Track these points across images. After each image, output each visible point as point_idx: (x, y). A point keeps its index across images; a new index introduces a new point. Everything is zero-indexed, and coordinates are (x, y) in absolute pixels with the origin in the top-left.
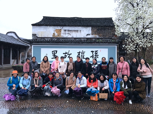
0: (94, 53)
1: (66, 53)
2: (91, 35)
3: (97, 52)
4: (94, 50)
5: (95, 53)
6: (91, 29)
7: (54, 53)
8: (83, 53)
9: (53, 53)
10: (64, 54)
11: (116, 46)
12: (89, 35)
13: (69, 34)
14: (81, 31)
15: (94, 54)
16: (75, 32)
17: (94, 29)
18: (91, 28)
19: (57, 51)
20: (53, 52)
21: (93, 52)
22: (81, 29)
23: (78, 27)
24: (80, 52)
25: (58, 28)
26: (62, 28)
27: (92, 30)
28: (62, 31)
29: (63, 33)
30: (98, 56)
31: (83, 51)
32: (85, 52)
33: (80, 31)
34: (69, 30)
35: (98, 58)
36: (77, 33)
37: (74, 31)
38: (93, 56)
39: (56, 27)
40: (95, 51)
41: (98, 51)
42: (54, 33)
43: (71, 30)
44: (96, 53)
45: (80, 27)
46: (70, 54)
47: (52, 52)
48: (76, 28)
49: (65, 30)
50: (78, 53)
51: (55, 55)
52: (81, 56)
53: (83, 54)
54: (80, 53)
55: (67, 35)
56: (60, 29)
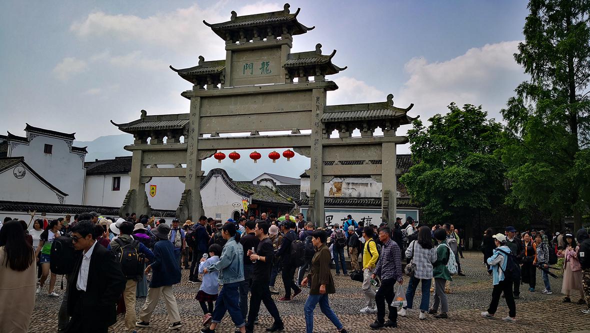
7: (329, 219)
8: (369, 219)
10: (342, 220)
11: (418, 211)
13: (354, 189)
14: (372, 185)
16: (363, 187)
19: (332, 216)
22: (372, 182)
23: (368, 179)
25: (337, 181)
26: (343, 180)
28: (344, 186)
29: (345, 188)
31: (369, 217)
32: (372, 218)
33: (371, 184)
34: (353, 183)
36: (366, 187)
37: (362, 185)
39: (335, 179)
42: (331, 189)
43: (357, 183)
45: (371, 179)
47: (327, 217)
48: (364, 181)
49: (349, 184)
51: (330, 221)
54: (365, 220)
55: (351, 191)
56: (341, 181)
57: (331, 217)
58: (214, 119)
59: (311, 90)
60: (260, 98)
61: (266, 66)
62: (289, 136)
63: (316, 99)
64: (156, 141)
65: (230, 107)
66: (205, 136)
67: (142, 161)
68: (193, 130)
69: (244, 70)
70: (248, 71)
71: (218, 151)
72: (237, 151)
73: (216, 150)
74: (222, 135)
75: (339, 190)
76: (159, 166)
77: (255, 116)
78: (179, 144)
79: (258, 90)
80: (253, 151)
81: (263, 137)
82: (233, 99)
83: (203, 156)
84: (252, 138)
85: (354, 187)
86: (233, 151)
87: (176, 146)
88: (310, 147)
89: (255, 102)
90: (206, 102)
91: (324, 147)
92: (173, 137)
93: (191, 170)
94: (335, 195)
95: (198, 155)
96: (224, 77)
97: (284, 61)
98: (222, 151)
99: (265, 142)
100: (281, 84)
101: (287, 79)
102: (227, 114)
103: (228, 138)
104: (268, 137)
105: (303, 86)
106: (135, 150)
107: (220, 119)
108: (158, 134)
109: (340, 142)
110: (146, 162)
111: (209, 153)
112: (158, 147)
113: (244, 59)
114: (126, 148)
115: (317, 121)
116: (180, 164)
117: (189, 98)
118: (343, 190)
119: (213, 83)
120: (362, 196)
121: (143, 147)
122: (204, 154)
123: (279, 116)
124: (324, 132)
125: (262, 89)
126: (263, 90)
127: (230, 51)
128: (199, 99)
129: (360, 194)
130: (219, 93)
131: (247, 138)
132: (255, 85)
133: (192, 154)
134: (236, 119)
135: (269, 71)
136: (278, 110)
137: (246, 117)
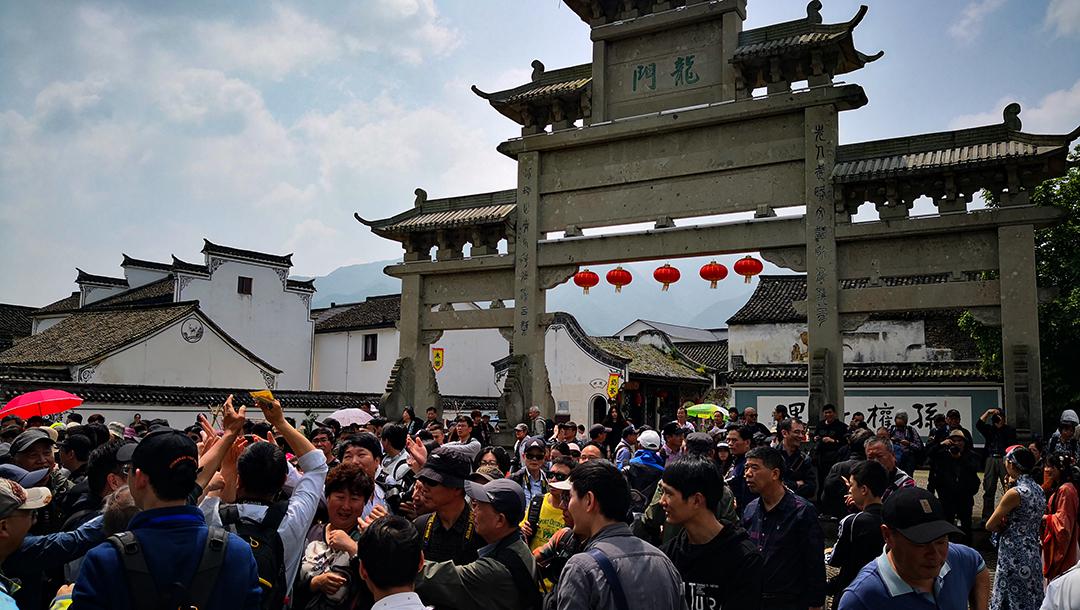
0: (923, 411)
2: (923, 347)
4: (924, 401)
5: (927, 411)
6: (922, 327)
7: (797, 410)
8: (888, 410)
11: (999, 389)
12: (918, 346)
13: (847, 346)
14: (888, 335)
15: (925, 415)
16: (866, 340)
17: (934, 328)
18: (922, 322)
19: (803, 405)
21: (918, 407)
22: (885, 329)
23: (878, 323)
24: (876, 409)
27: (926, 330)
31: (885, 405)
32: (892, 408)
33: (885, 334)
36: (873, 342)
37: (864, 337)
38: (920, 420)
39: (803, 325)
40: (927, 405)
41: (935, 404)
42: (796, 346)
45: (884, 323)
48: (870, 327)
50: (869, 410)
52: (882, 419)
53: (886, 415)
54: (878, 412)
57: (799, 407)
58: (570, 199)
59: (801, 111)
60: (675, 140)
61: (686, 67)
62: (748, 224)
63: (813, 131)
64: (448, 253)
65: (606, 168)
66: (552, 236)
67: (421, 297)
68: (526, 226)
69: (635, 81)
70: (644, 85)
71: (582, 269)
72: (626, 266)
73: (578, 265)
74: (588, 233)
76: (457, 307)
77: (663, 185)
78: (496, 256)
79: (671, 122)
80: (662, 263)
81: (686, 230)
82: (611, 149)
83: (548, 280)
84: (660, 233)
85: (846, 342)
86: (614, 266)
87: (490, 262)
88: (805, 246)
89: (663, 151)
90: (551, 161)
91: (841, 243)
92: (484, 243)
93: (524, 313)
94: (805, 359)
95: (540, 278)
96: (590, 100)
97: (730, 49)
98: (592, 268)
99: (692, 243)
100: (727, 104)
101: (739, 89)
102: (600, 183)
103: (603, 238)
104: (696, 229)
105: (781, 104)
106: (408, 274)
107: (583, 197)
108: (452, 236)
109: (883, 230)
110: (430, 300)
111: (562, 274)
112: (453, 265)
113: (635, 56)
114: (388, 270)
115: (820, 184)
116: (501, 301)
117: (515, 157)
119: (565, 117)
120: (867, 359)
121: (422, 267)
122: (551, 276)
123: (722, 180)
124: (840, 207)
125: (679, 120)
127: (603, 42)
128: (536, 158)
129: (860, 357)
130: (577, 138)
131: (648, 234)
132: (663, 113)
133: (525, 276)
134: (621, 193)
135: (694, 77)
136: (719, 165)
137: (643, 189)
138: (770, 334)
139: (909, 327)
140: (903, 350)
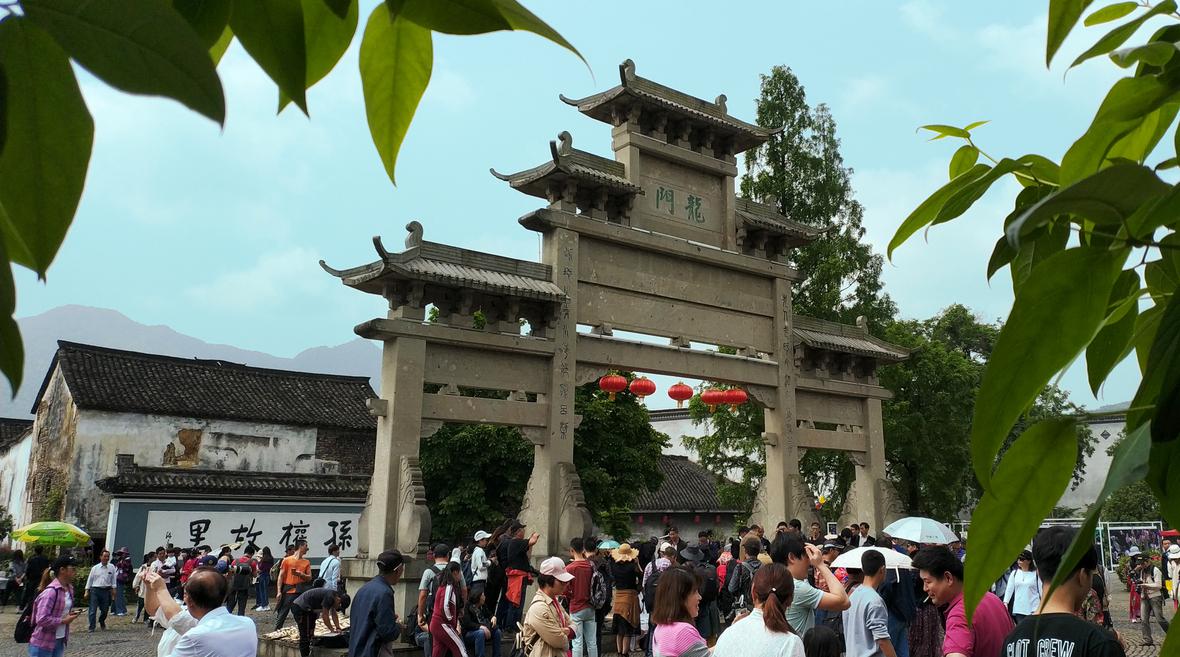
0: (338, 529)
1: (243, 530)
2: (313, 457)
3: (347, 527)
4: (339, 518)
5: (342, 530)
6: (315, 436)
7: (199, 528)
8: (303, 528)
9: (192, 531)
10: (233, 532)
12: (308, 457)
13: (232, 450)
14: (280, 442)
15: (339, 533)
16: (255, 445)
17: (325, 438)
18: (316, 430)
19: (207, 523)
20: (195, 527)
21: (333, 524)
22: (277, 435)
23: (270, 427)
24: (291, 527)
25: (188, 426)
26: (204, 423)
27: (318, 439)
28: (206, 440)
29: (209, 447)
30: (350, 538)
31: (301, 522)
32: (308, 526)
33: (276, 440)
34: (231, 437)
35: (349, 545)
36: (262, 448)
37: (253, 442)
38: (333, 540)
39: (184, 420)
40: (341, 523)
41: (350, 522)
42: (171, 446)
43: (241, 437)
44: (344, 530)
45: (277, 427)
46: (255, 535)
47: (192, 524)
48: (261, 430)
49: (218, 436)
50: (284, 529)
51: (202, 535)
53: (300, 534)
54: (293, 531)
55: (222, 454)
56: (196, 426)
57: (203, 525)
58: (602, 293)
59: (773, 279)
60: (690, 269)
61: (695, 207)
63: (782, 298)
68: (566, 312)
69: (658, 199)
70: (664, 208)
74: (618, 335)
75: (192, 450)
77: (681, 307)
79: (695, 253)
81: (700, 354)
82: (640, 258)
84: (674, 351)
85: (233, 445)
88: (776, 388)
89: (681, 274)
93: (563, 412)
94: (180, 463)
100: (733, 255)
101: (739, 244)
102: (633, 288)
103: (640, 345)
105: (765, 268)
107: (615, 296)
113: (659, 175)
115: (786, 341)
118: (202, 451)
120: (253, 468)
123: (723, 316)
126: (702, 254)
127: (637, 149)
128: (577, 239)
129: (246, 464)
132: (690, 242)
133: (565, 369)
134: (649, 304)
135: (701, 219)
136: (723, 303)
137: (666, 304)
138: (138, 426)
139: (302, 435)
140: (292, 460)
